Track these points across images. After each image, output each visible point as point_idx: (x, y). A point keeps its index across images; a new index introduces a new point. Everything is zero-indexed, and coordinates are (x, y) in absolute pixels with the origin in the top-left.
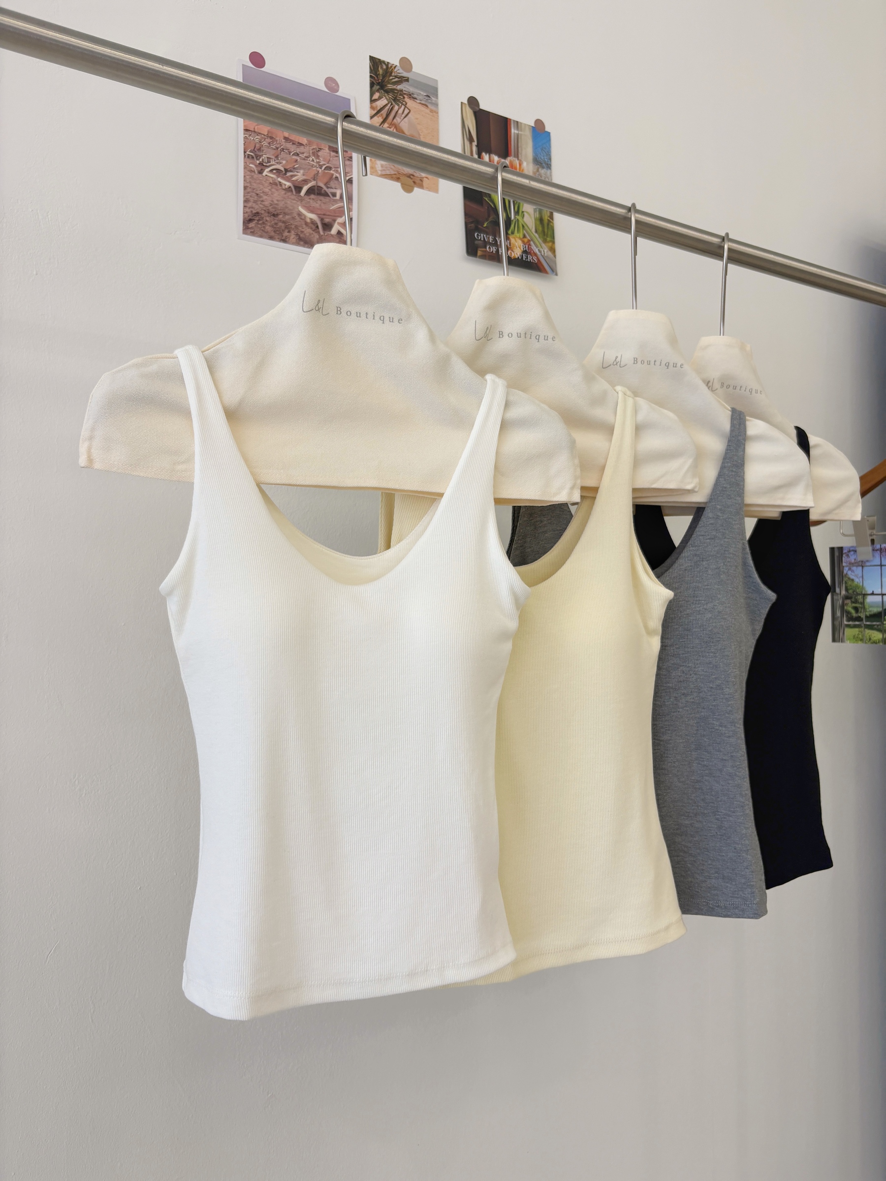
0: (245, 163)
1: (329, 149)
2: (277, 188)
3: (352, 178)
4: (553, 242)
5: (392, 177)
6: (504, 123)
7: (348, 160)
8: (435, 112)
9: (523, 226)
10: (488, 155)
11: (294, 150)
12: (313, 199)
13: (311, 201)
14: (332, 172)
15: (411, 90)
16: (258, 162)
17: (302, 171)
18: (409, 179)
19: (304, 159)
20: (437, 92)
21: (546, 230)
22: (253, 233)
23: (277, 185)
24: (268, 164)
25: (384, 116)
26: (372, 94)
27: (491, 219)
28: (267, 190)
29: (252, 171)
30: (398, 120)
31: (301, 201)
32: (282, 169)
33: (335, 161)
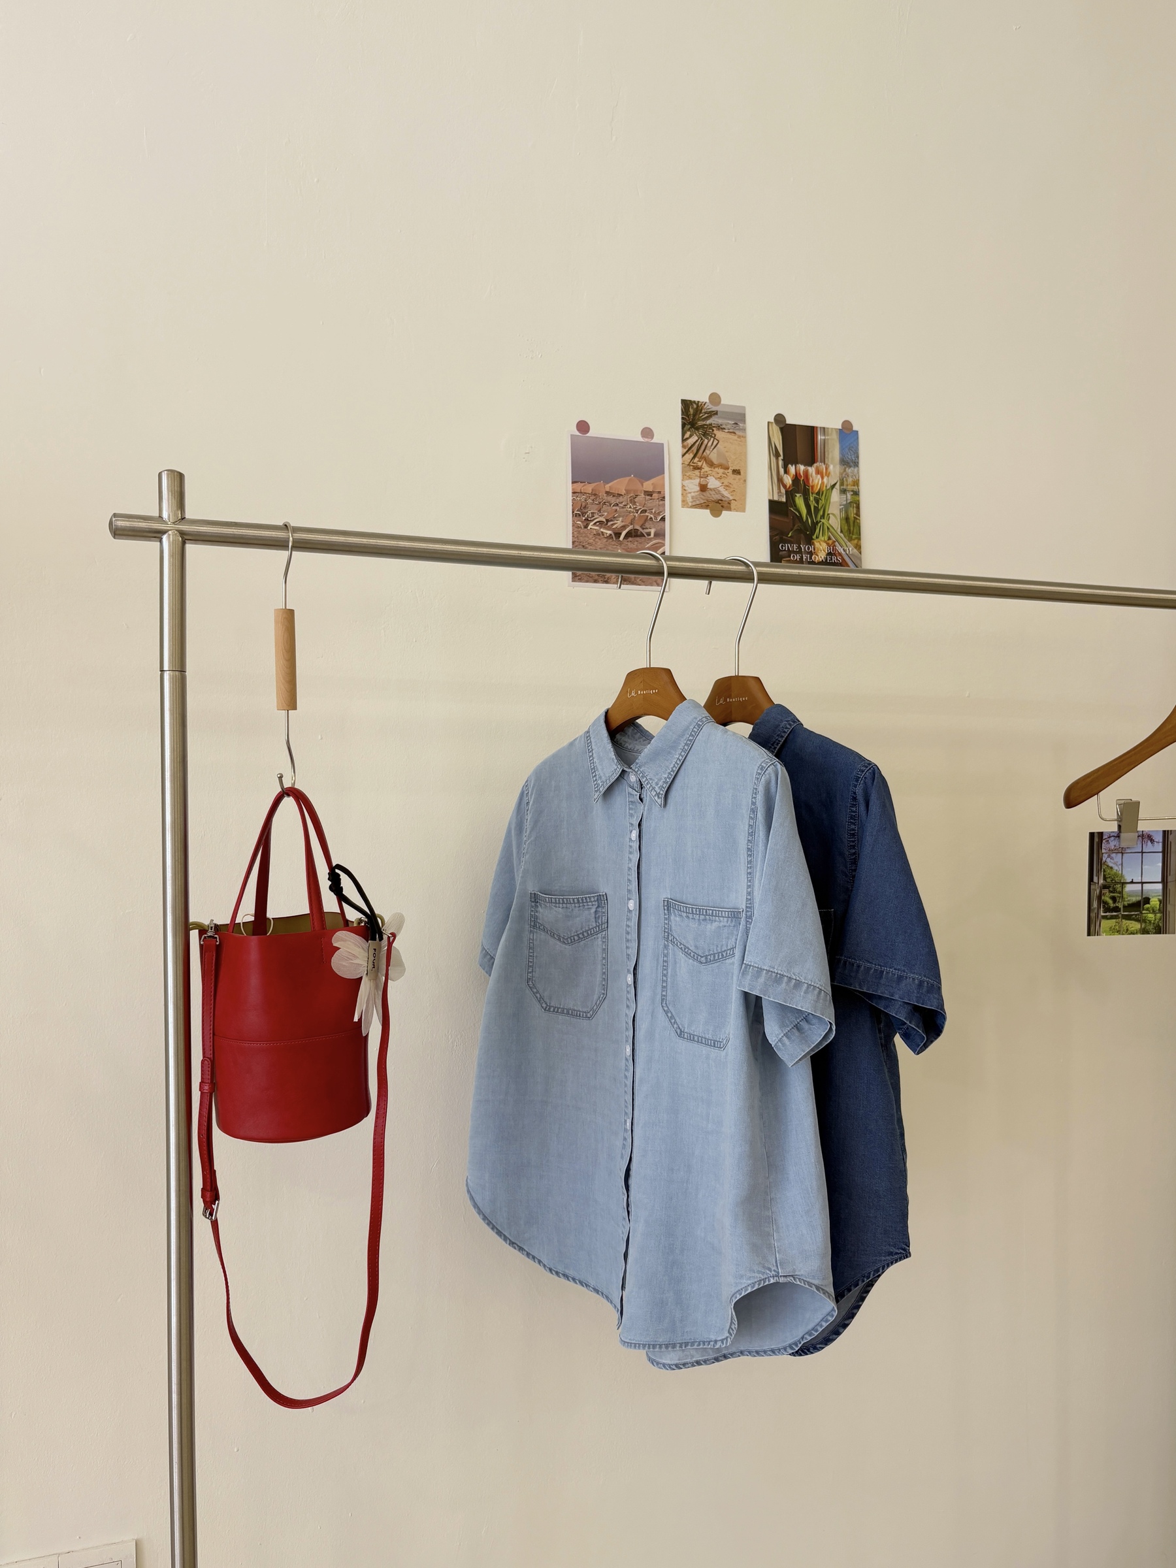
0: (573, 521)
1: (644, 494)
2: (600, 537)
3: (665, 516)
4: (859, 539)
5: (702, 506)
6: (811, 432)
7: (662, 499)
8: (743, 437)
9: (828, 528)
10: (794, 466)
11: (615, 502)
12: (631, 541)
13: (629, 543)
14: (647, 514)
15: (720, 421)
16: (584, 518)
17: (621, 519)
18: (718, 504)
19: (623, 508)
20: (745, 417)
21: (852, 528)
22: (580, 580)
23: (600, 535)
24: (594, 518)
25: (695, 451)
26: (683, 435)
27: (795, 528)
28: (592, 540)
29: (579, 527)
30: (707, 451)
31: (621, 544)
32: (604, 520)
33: (650, 504)
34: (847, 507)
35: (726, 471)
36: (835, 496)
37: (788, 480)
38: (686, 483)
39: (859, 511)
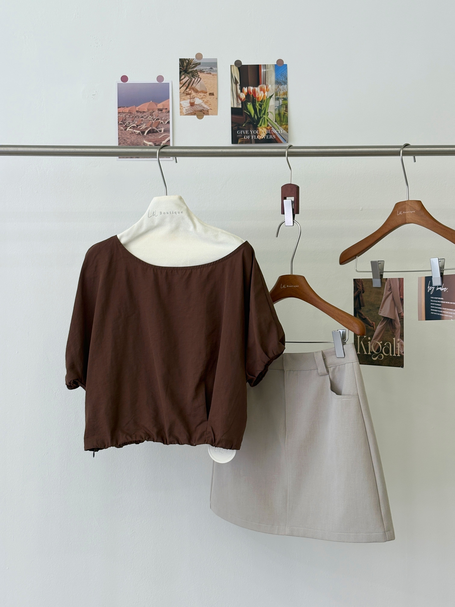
0: (119, 127)
1: (158, 110)
2: (133, 135)
3: (169, 121)
4: (287, 124)
5: (192, 114)
6: (257, 68)
7: (168, 113)
8: (215, 75)
9: (267, 120)
10: (246, 88)
11: (141, 116)
12: (150, 135)
13: (149, 137)
14: (159, 121)
16: (124, 125)
17: (145, 124)
18: (201, 112)
19: (146, 118)
21: (282, 119)
23: (133, 133)
24: (130, 125)
25: (187, 85)
26: (180, 77)
27: (247, 121)
28: (129, 137)
29: (122, 130)
30: (194, 85)
31: (145, 137)
32: (136, 126)
33: (161, 115)
34: (279, 108)
35: (205, 94)
36: (272, 102)
37: (243, 96)
38: (182, 102)
39: (287, 109)
